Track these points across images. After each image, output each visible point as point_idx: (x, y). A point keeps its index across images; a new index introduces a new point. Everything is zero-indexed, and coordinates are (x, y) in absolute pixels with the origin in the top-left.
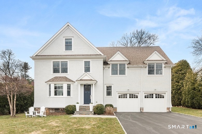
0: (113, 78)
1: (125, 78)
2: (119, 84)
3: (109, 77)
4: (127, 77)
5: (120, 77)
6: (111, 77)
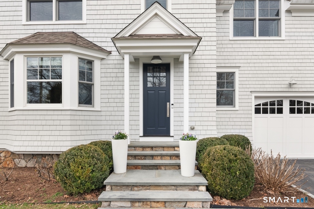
0: (238, 46)
1: (279, 46)
2: (260, 65)
3: (226, 42)
4: (285, 42)
5: (262, 42)
6: (232, 42)
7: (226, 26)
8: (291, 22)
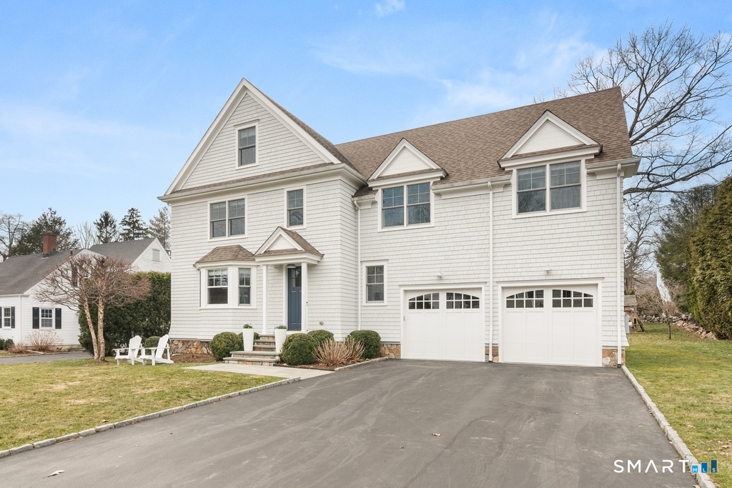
0: (387, 237)
1: (429, 234)
2: (409, 256)
3: (375, 235)
4: (434, 229)
5: (410, 231)
6: (381, 234)
7: (375, 218)
8: (441, 206)
